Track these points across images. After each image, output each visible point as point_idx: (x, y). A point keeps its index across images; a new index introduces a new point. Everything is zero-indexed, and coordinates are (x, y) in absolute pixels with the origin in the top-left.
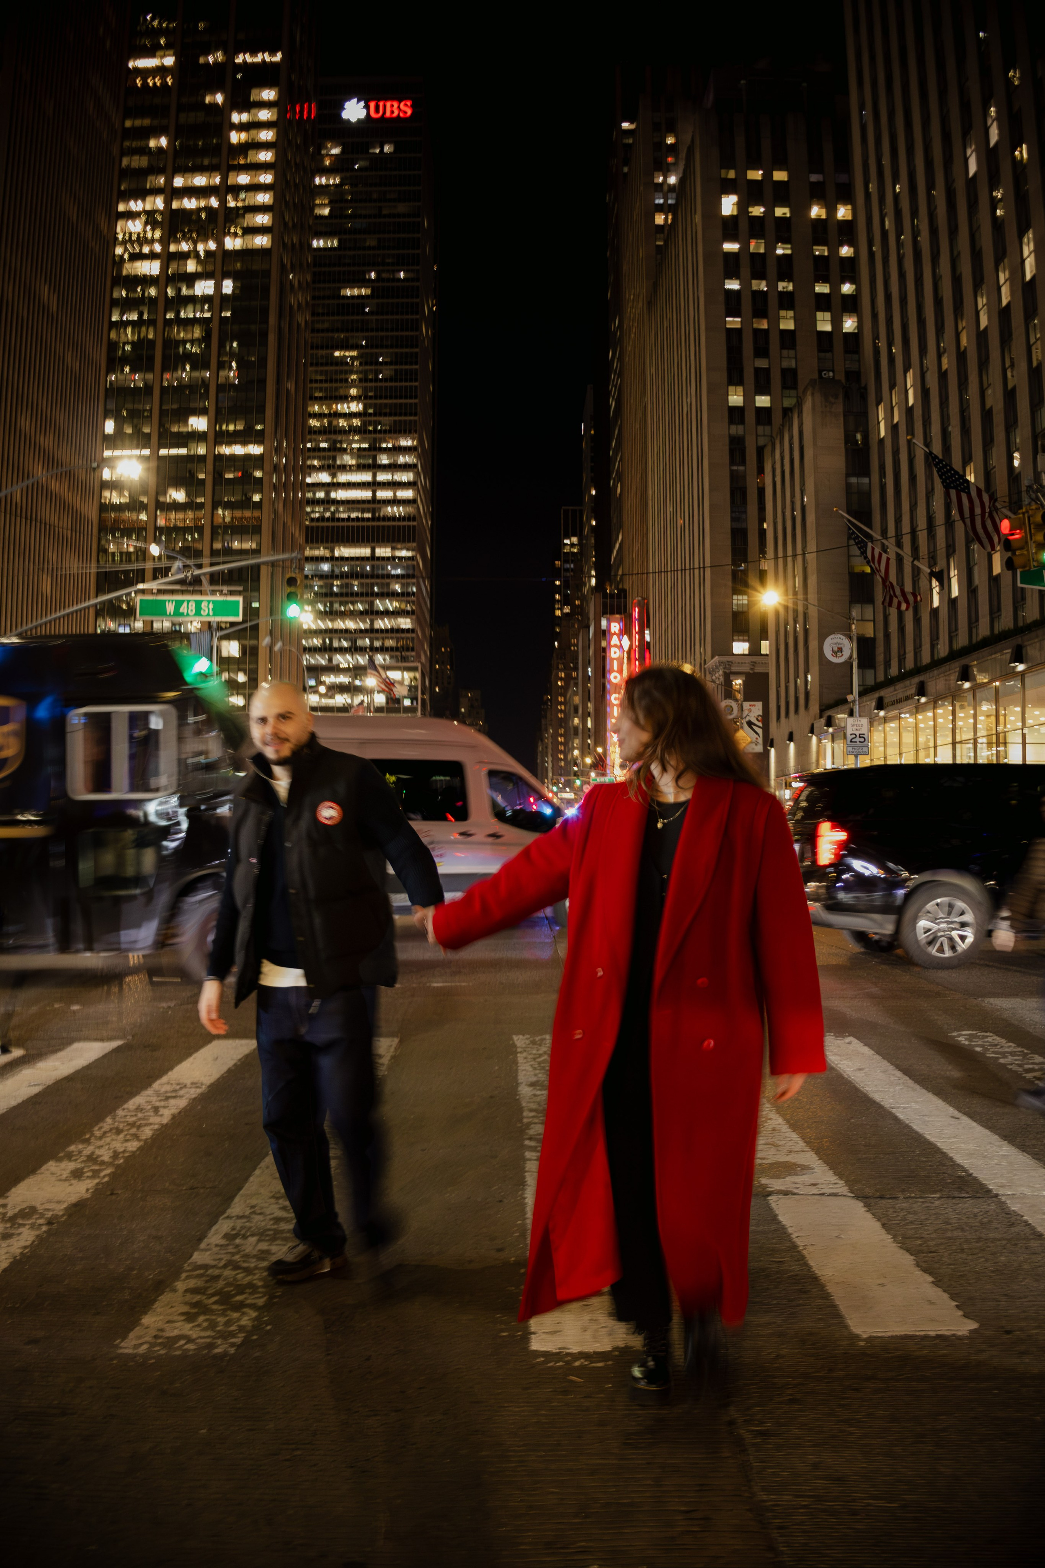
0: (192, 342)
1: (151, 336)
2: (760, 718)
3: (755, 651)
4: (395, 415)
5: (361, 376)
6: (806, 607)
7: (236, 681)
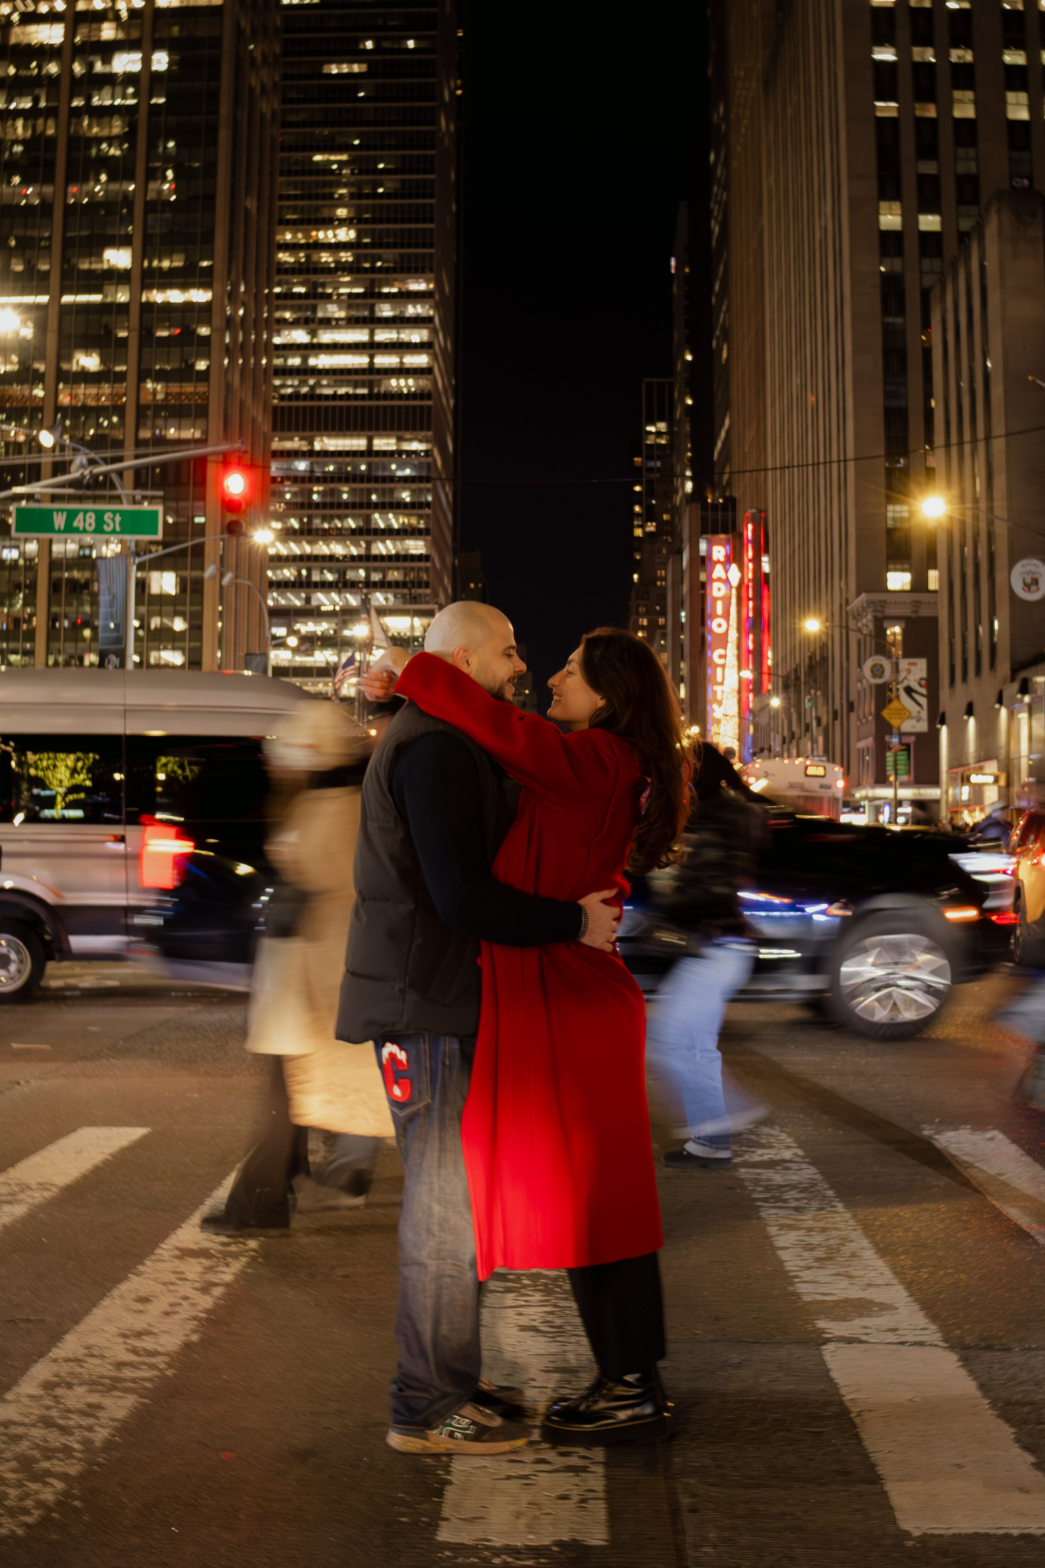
0: (110, 140)
1: (50, 132)
2: (923, 682)
3: (919, 584)
4: (402, 246)
5: (353, 190)
6: (990, 523)
7: (170, 630)
